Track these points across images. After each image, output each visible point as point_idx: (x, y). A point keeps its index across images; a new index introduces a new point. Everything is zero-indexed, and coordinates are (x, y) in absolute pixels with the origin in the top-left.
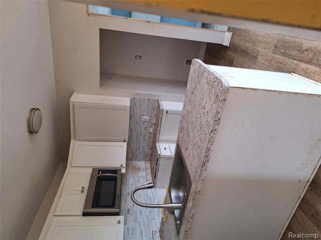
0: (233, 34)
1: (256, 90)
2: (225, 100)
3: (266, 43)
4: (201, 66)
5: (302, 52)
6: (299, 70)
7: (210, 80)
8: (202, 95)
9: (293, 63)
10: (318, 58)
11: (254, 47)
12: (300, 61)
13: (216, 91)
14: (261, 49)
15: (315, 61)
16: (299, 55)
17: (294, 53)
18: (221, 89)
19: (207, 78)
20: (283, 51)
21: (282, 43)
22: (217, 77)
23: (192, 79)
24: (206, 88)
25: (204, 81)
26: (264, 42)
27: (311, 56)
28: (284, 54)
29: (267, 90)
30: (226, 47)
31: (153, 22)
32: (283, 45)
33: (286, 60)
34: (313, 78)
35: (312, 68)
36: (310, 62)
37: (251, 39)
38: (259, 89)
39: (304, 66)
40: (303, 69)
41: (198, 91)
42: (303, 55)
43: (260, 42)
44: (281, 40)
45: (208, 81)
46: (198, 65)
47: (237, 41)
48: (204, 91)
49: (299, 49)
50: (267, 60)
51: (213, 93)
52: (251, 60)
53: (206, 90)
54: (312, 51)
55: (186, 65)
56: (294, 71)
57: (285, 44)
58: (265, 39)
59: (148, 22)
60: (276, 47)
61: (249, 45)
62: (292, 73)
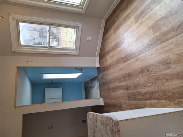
0: (104, 98)
1: (134, 119)
2: (119, 131)
3: (123, 97)
4: (93, 115)
5: (143, 95)
6: (148, 105)
7: (103, 121)
8: (101, 134)
9: (142, 102)
10: (153, 96)
11: (118, 101)
12: (145, 100)
13: (110, 127)
14: (122, 101)
15: (152, 97)
16: (143, 97)
17: (140, 97)
18: (113, 123)
19: (101, 120)
20: (133, 98)
21: (131, 95)
22: (107, 117)
23: (90, 126)
24: (102, 128)
25: (99, 124)
26: (121, 97)
27: (149, 96)
28: (135, 100)
29: (140, 117)
30: (103, 106)
31: (58, 103)
32: (132, 95)
33: (138, 102)
34: (157, 107)
35: (153, 101)
36: (150, 99)
37: (114, 98)
38: (136, 118)
39: (148, 102)
40: (149, 104)
41: (97, 133)
42: (144, 97)
43: (119, 97)
44: (129, 93)
45: (102, 122)
46: (92, 115)
47: (107, 101)
48: (101, 131)
49: (141, 94)
50: (128, 105)
51: (109, 130)
52: (120, 109)
53: (103, 129)
54: (148, 93)
55: (83, 124)
56: (145, 106)
57: (133, 94)
58: (121, 95)
59: (55, 103)
60: (129, 97)
61: (114, 101)
62: (145, 108)
